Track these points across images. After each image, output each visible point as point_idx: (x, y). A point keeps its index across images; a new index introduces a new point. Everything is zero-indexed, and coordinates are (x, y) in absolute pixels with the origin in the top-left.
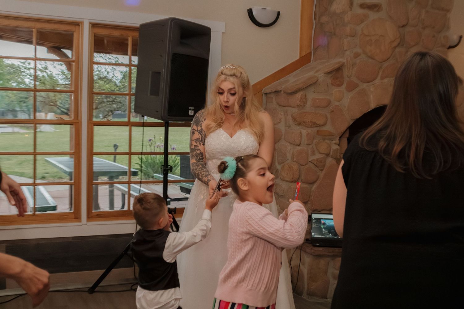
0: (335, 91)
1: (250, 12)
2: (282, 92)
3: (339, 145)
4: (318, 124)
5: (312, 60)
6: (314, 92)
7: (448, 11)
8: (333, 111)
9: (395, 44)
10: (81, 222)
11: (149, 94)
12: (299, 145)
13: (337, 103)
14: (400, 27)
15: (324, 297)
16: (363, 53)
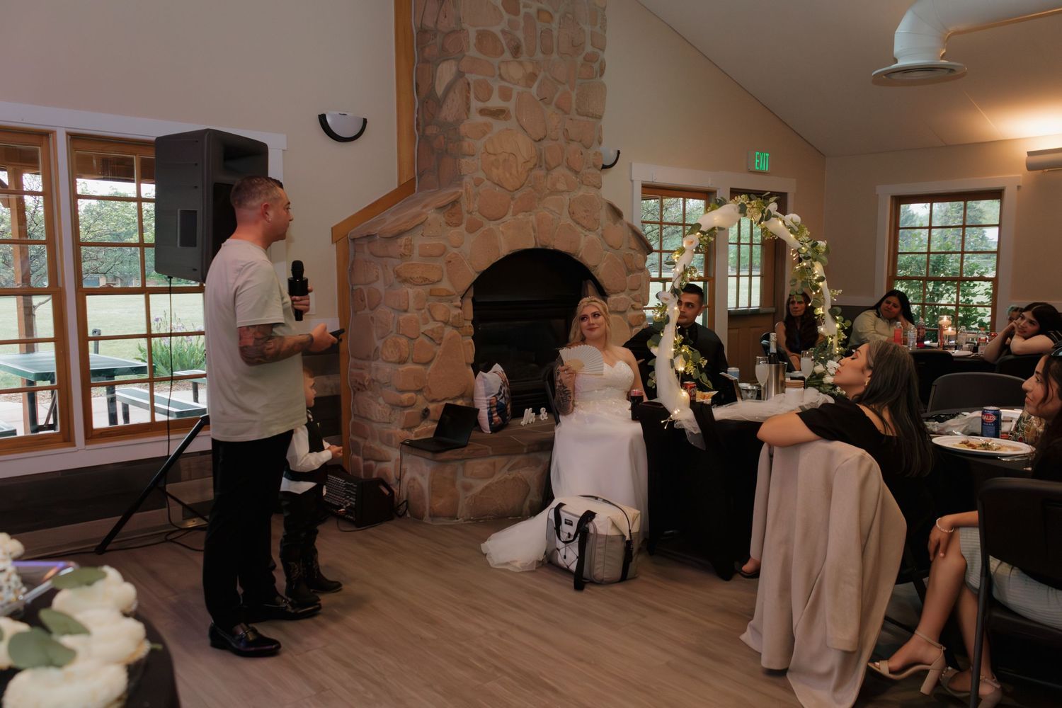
0: (453, 231)
1: (322, 118)
2: (378, 237)
3: (461, 308)
4: (431, 280)
5: (416, 189)
6: (423, 236)
7: (600, 118)
8: (450, 262)
9: (530, 165)
10: (75, 446)
11: (178, 245)
12: (406, 311)
13: (455, 251)
14: (535, 141)
15: (454, 517)
16: (487, 179)
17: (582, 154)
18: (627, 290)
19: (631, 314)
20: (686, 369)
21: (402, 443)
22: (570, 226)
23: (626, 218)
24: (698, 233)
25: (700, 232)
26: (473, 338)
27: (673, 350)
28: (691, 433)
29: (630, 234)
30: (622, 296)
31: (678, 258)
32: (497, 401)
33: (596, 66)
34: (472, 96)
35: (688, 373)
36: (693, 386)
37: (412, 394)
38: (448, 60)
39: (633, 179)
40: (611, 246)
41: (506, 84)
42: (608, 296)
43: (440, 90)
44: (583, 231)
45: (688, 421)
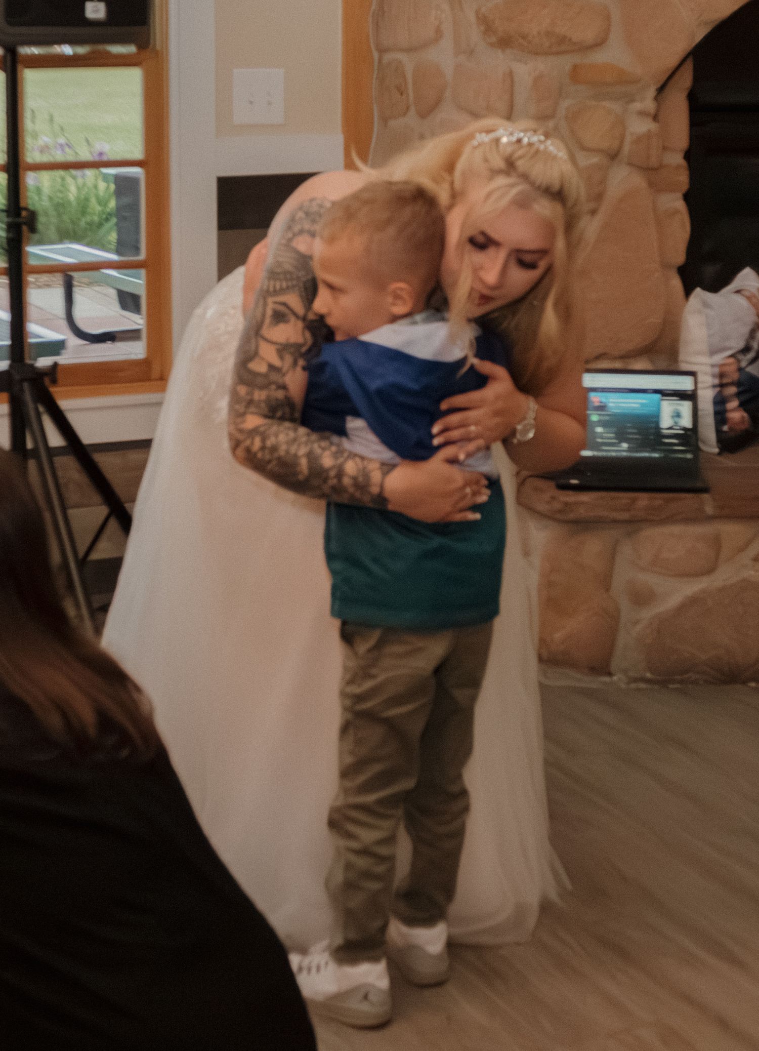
3: (655, 118)
4: (575, 41)
15: (601, 668)
26: (687, 197)
32: (740, 370)
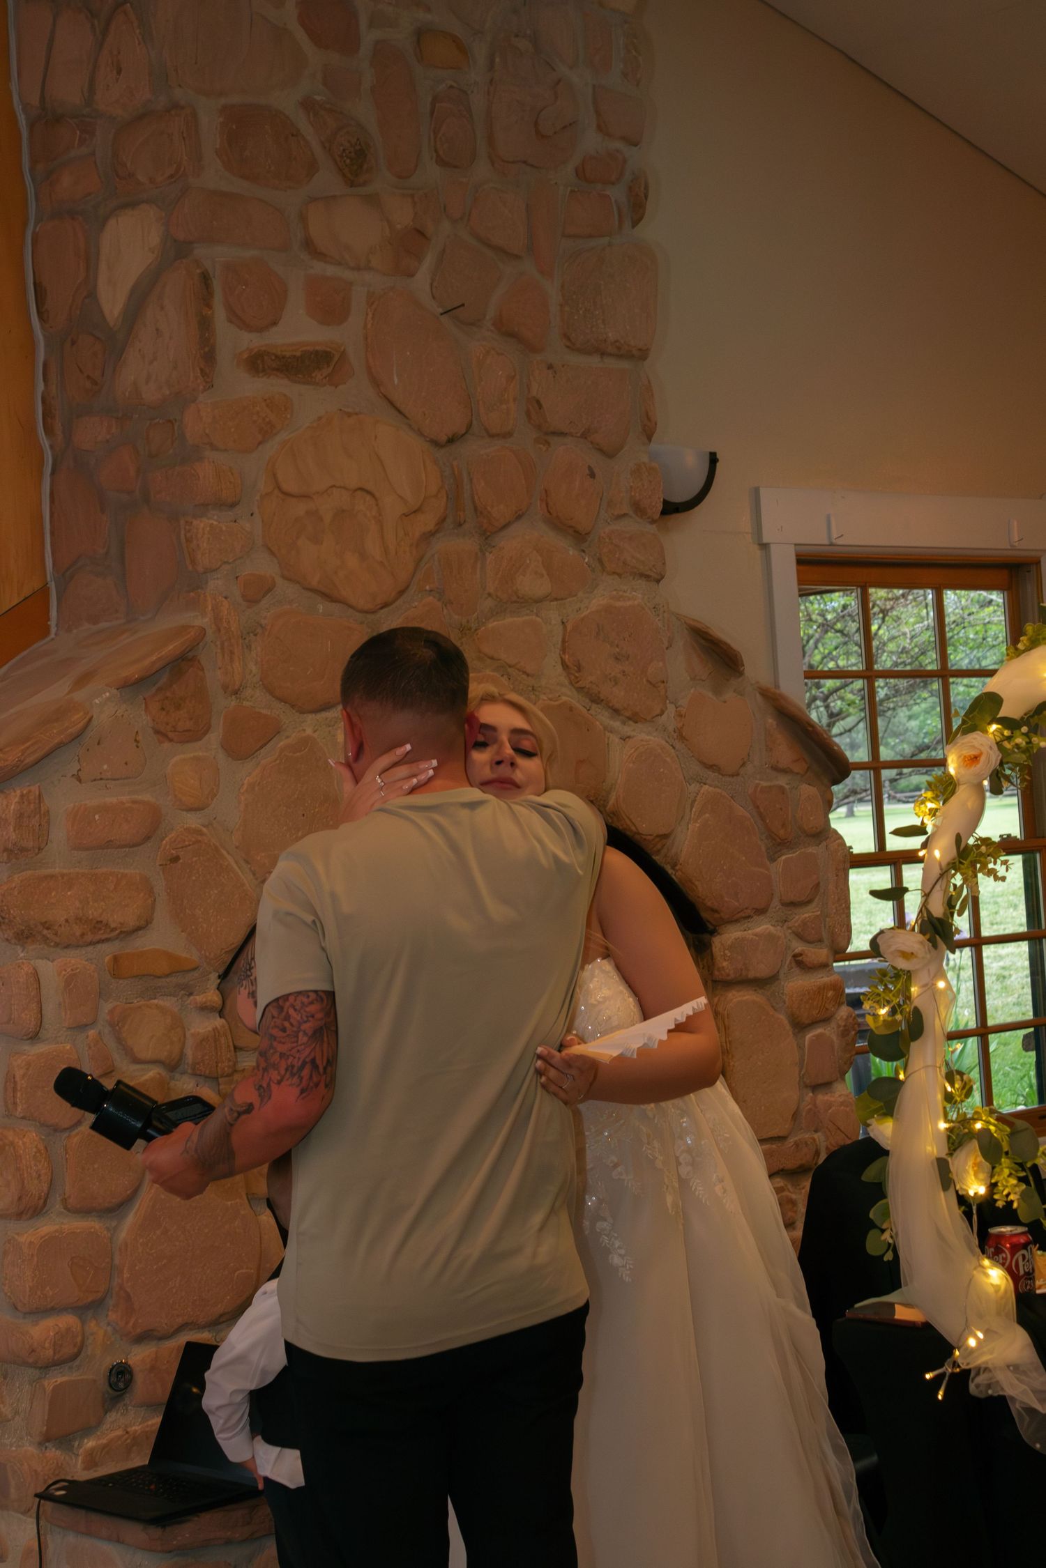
0: (181, 761)
3: (221, 1014)
4: (113, 926)
5: (53, 623)
6: (80, 781)
7: (641, 355)
8: (176, 859)
9: (427, 521)
12: (34, 1037)
13: (193, 821)
14: (436, 443)
16: (283, 577)
17: (592, 475)
18: (775, 903)
19: (796, 984)
20: (992, 1187)
21: (43, 1496)
22: (571, 709)
23: (755, 670)
24: (994, 727)
25: (999, 721)
27: (943, 1125)
28: (1031, 1411)
29: (771, 721)
30: (759, 930)
31: (933, 812)
33: (617, 193)
34: (219, 314)
35: (1000, 1204)
36: (1022, 1240)
37: (67, 1321)
38: (132, 205)
39: (765, 540)
40: (711, 767)
41: (331, 270)
42: (713, 932)
43: (113, 303)
44: (616, 724)
45: (1015, 1368)
